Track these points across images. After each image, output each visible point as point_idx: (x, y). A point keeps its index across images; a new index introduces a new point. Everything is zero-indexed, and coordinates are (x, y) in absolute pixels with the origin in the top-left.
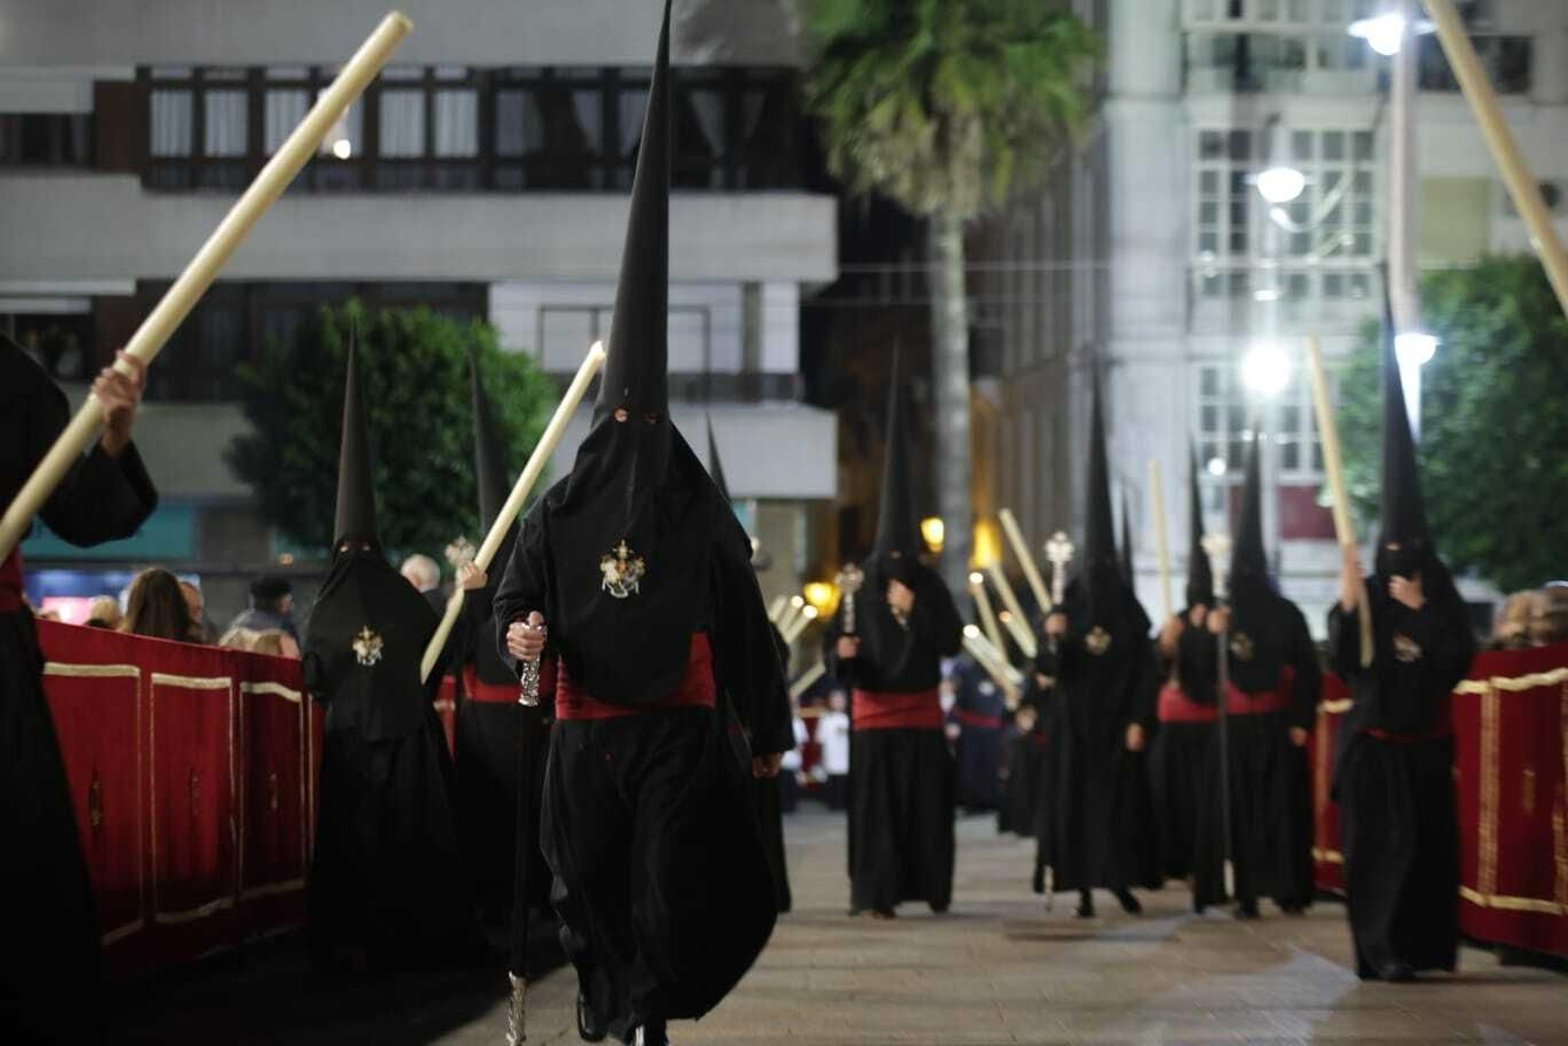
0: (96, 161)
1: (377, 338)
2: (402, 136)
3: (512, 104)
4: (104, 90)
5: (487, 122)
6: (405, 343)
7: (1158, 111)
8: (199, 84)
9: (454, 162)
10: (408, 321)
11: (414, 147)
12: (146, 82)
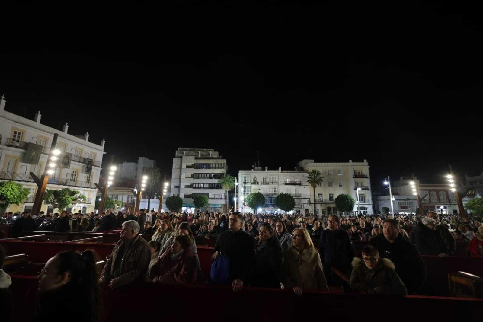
0: (191, 187)
1: (200, 196)
2: (205, 186)
3: (210, 185)
4: (191, 184)
5: (209, 185)
6: (201, 197)
7: (241, 185)
8: (196, 184)
9: (208, 188)
10: (201, 195)
11: (205, 187)
12: (193, 184)
